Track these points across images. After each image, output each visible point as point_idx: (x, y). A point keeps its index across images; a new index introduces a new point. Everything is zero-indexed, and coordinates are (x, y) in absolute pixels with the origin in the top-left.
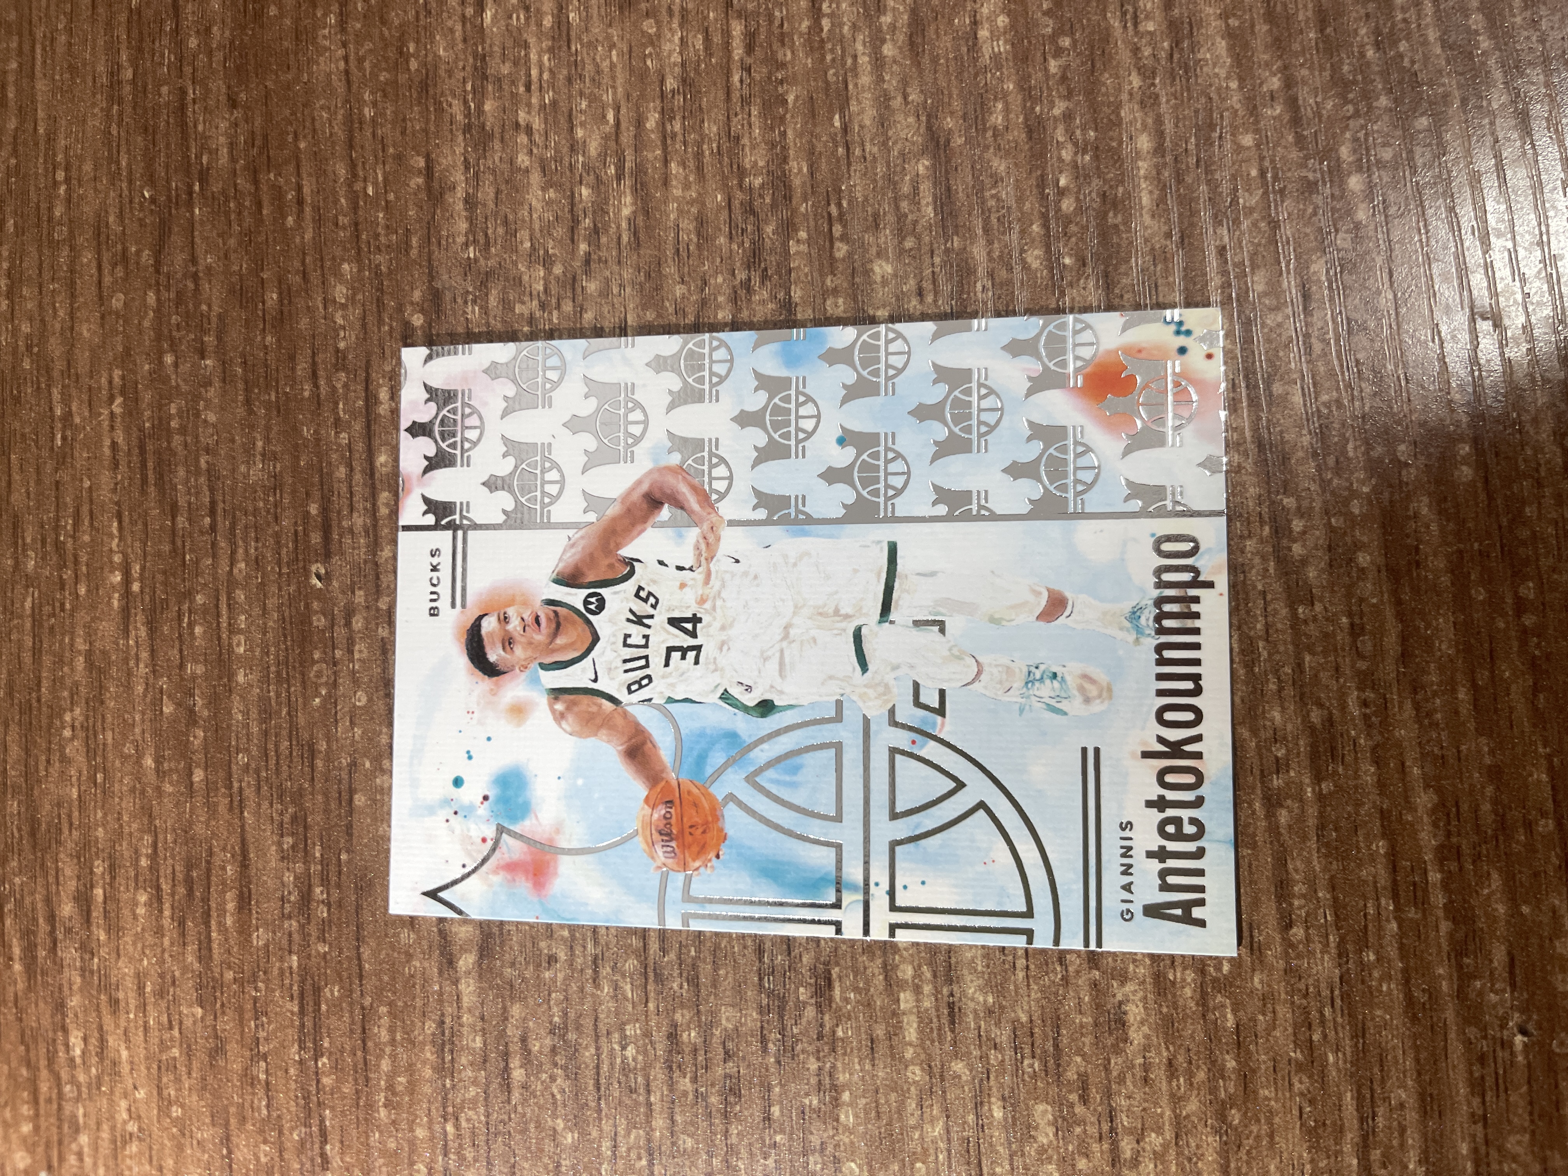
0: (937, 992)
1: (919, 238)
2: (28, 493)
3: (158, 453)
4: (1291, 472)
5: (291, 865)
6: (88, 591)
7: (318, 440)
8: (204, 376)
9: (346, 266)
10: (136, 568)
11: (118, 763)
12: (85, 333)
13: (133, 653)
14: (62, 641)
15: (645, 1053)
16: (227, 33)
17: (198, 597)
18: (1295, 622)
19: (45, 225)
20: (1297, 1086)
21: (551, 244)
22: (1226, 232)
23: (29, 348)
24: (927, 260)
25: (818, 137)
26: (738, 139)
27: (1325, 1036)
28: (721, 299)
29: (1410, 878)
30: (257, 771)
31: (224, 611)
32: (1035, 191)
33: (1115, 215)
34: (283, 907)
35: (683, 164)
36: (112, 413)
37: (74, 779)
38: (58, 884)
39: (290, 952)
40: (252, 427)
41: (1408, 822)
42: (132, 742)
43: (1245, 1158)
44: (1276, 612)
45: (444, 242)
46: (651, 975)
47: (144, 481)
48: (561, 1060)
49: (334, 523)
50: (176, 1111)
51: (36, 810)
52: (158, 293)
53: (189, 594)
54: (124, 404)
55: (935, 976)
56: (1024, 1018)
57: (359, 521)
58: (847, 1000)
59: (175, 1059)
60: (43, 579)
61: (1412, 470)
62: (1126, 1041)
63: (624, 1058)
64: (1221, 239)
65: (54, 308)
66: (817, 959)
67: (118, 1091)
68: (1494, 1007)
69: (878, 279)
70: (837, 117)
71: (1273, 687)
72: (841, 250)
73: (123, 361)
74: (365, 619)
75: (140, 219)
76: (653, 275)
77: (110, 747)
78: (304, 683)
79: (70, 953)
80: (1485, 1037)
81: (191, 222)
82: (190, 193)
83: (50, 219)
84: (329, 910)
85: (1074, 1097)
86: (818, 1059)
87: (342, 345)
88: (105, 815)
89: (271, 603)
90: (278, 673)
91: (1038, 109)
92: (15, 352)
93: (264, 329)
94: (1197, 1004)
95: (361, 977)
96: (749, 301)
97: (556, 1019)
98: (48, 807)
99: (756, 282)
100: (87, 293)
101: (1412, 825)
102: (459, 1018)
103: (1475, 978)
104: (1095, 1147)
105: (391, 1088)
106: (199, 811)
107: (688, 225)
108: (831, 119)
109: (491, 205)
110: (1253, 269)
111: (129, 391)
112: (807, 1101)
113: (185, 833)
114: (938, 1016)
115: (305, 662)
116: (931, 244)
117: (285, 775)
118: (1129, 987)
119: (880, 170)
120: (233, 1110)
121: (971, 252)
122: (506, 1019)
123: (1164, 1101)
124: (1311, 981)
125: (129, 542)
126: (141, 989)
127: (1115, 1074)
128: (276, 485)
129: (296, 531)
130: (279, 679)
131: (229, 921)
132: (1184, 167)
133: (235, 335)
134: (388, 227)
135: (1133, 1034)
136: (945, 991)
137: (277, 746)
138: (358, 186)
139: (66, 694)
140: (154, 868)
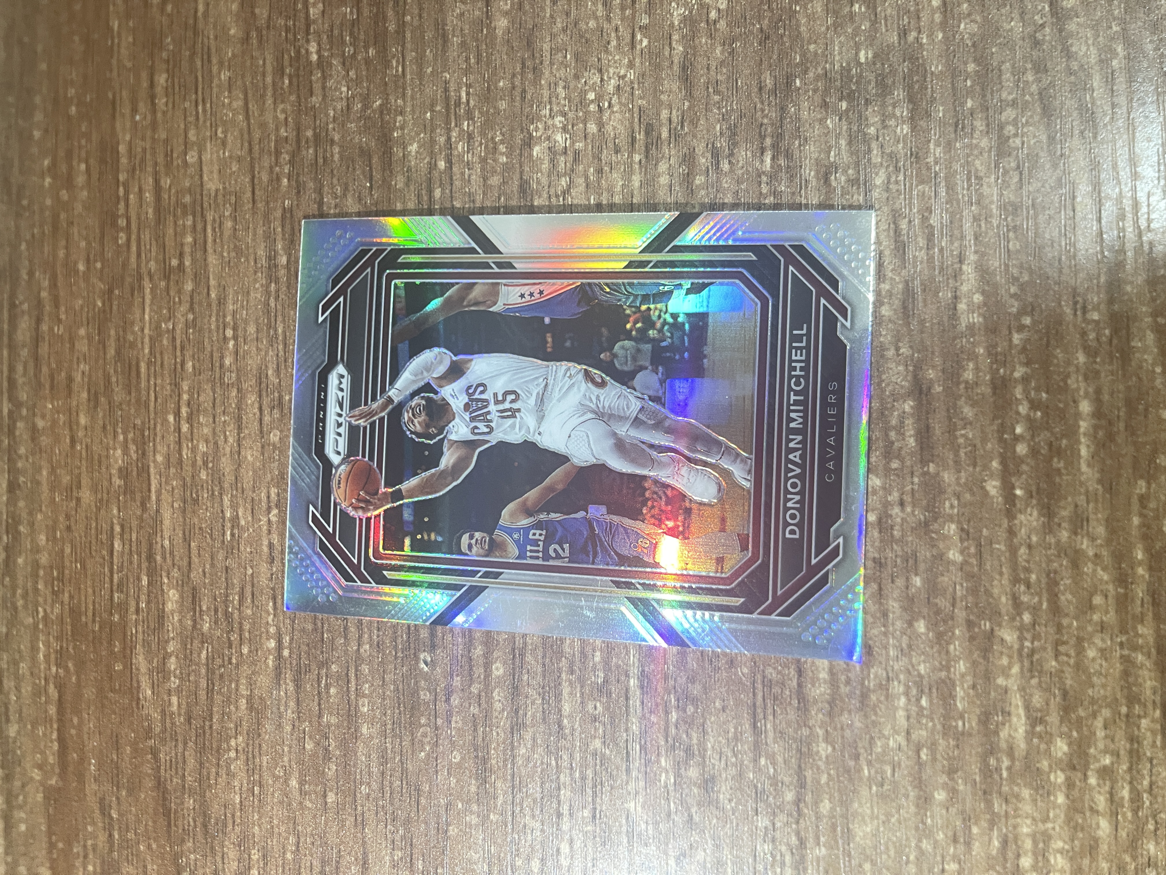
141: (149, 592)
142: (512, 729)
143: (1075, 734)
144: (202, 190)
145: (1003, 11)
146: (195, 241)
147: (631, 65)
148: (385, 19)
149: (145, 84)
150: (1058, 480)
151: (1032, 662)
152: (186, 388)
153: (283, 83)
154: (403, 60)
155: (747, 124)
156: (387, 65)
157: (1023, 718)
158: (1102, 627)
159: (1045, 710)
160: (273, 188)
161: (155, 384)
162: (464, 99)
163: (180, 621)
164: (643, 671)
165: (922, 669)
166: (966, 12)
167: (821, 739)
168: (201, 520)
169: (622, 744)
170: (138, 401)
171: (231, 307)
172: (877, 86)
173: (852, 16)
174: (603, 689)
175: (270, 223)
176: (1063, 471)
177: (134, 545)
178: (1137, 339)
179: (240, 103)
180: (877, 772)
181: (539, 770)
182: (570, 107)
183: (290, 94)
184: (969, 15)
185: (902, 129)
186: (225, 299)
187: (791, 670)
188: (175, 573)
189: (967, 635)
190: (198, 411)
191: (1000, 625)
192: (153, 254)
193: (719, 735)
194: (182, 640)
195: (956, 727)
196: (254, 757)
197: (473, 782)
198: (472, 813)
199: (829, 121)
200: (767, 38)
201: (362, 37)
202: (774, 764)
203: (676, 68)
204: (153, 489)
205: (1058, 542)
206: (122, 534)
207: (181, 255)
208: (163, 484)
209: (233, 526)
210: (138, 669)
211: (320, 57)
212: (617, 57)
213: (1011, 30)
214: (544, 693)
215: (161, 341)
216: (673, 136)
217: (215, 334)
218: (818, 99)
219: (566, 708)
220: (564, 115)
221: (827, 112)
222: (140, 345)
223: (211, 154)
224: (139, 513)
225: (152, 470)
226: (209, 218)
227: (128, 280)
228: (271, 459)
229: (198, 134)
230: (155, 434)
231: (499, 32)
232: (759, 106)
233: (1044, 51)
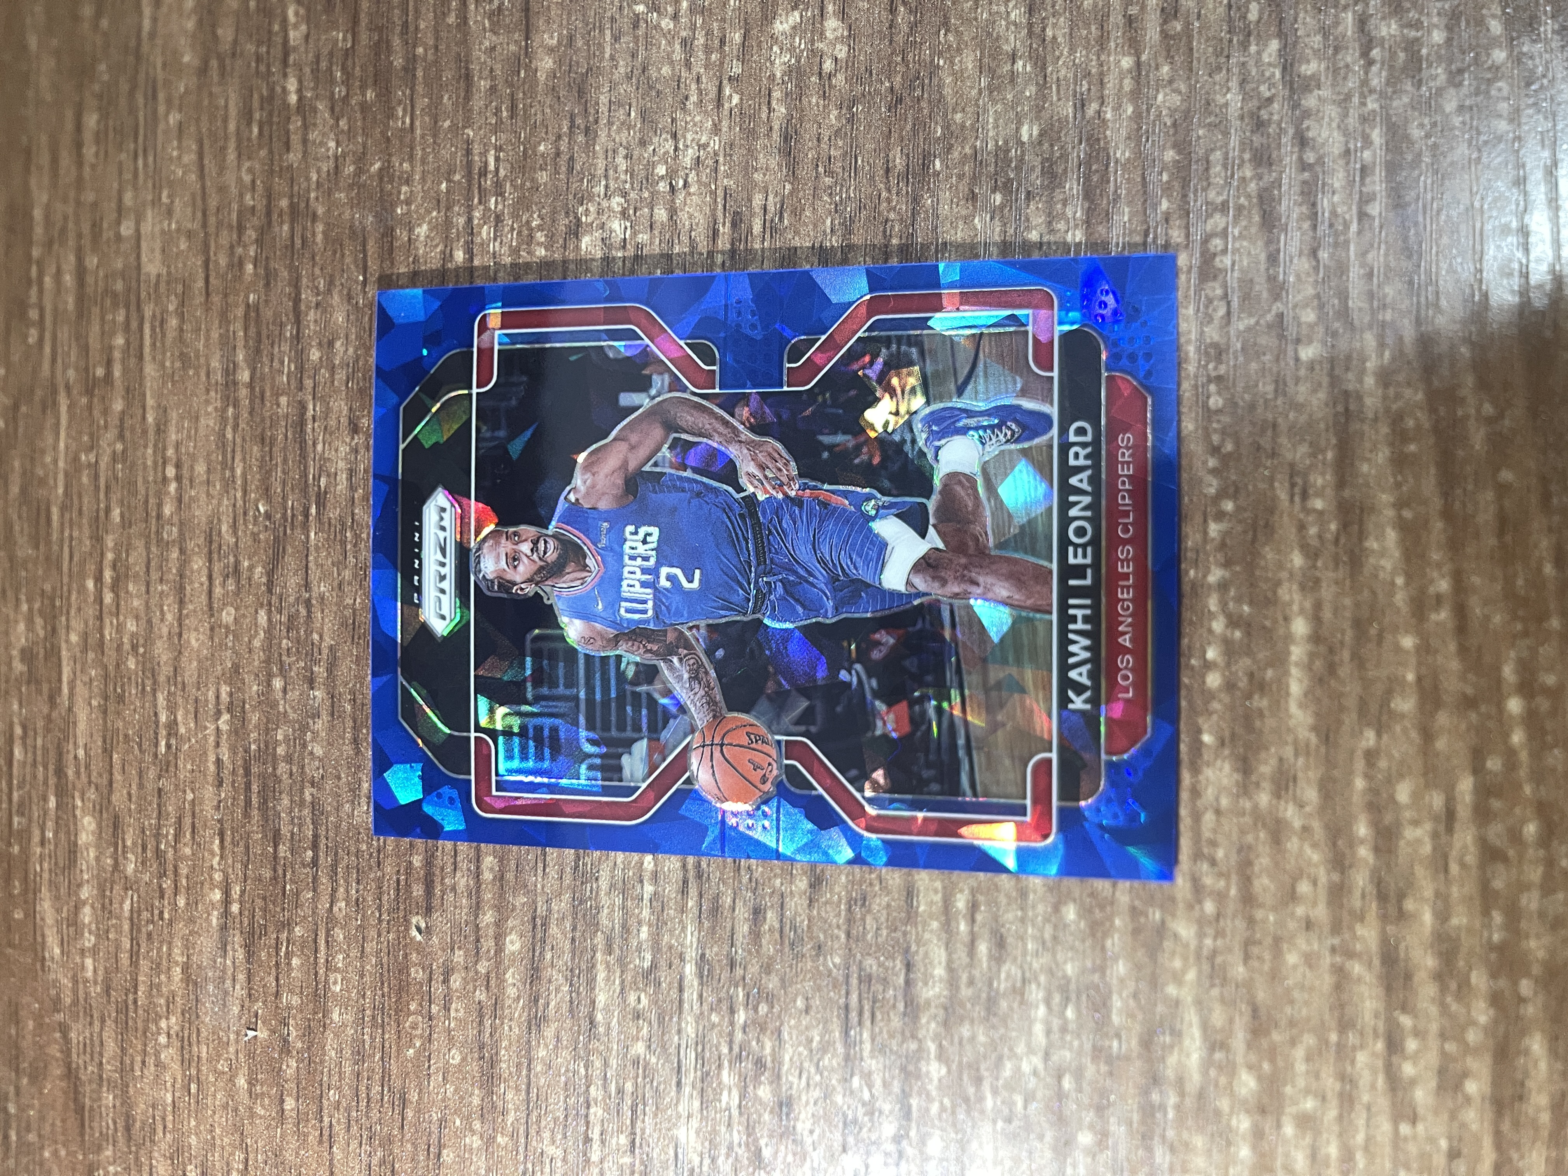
2: (129, 794)
3: (262, 776)
6: (188, 904)
8: (312, 707)
10: (236, 891)
11: (212, 1079)
12: (193, 642)
14: (159, 949)
16: (351, 350)
17: (297, 929)
19: (154, 521)
23: (134, 647)
30: (348, 1110)
37: (169, 1084)
42: (226, 1060)
47: (248, 803)
49: (437, 880)
52: (269, 612)
53: (288, 925)
54: (231, 723)
57: (463, 881)
65: (162, 611)
74: (464, 979)
75: (253, 533)
82: (306, 514)
83: (159, 516)
92: (119, 648)
100: (197, 603)
111: (237, 708)
115: (400, 1011)
125: (230, 861)
129: (398, 881)
130: (374, 1026)
139: (162, 1001)
141: (58, 818)
142: (529, 1023)
143: (1266, 1066)
144: (139, 274)
145: (1217, 78)
146: (128, 342)
147: (716, 129)
148: (389, 49)
149: (69, 126)
150: (1258, 724)
151: (1213, 967)
152: (110, 544)
153: (251, 132)
154: (413, 107)
155: (868, 218)
156: (390, 114)
157: (1198, 1043)
158: (1308, 925)
159: (1229, 1032)
160: (234, 276)
161: (71, 538)
162: (492, 166)
163: (97, 859)
164: (703, 955)
165: (1070, 969)
166: (1166, 78)
167: (932, 1056)
168: (127, 724)
169: (672, 1050)
170: (48, 559)
171: (174, 437)
172: (1043, 173)
173: (1013, 76)
174: (649, 975)
175: (229, 322)
176: (1266, 713)
177: (39, 752)
178: (1372, 538)
179: (193, 156)
180: (1003, 1102)
181: (563, 1078)
182: (632, 184)
183: (260, 147)
184: (1171, 82)
185: (1074, 235)
186: (165, 424)
187: (898, 962)
188: (92, 794)
189: (1130, 928)
190: (127, 576)
191: (1173, 915)
192: (73, 359)
193: (800, 1044)
194: (99, 884)
195: (1110, 1047)
196: (190, 1045)
197: (477, 1092)
198: (473, 1132)
199: (976, 220)
200: (900, 100)
201: (357, 71)
202: (870, 1087)
203: (775, 136)
204: (65, 679)
205: (1256, 807)
206: (24, 737)
207: (109, 363)
208: (78, 673)
209: (169, 734)
210: (43, 919)
211: (300, 99)
212: (698, 118)
213: (1226, 105)
214: (573, 976)
215: (80, 479)
216: (768, 231)
217: (152, 473)
218: (963, 187)
219: (601, 999)
220: (625, 195)
221: (975, 207)
222: (52, 482)
223: (153, 225)
224: (46, 710)
225: (64, 653)
226: (148, 313)
227: (39, 393)
228: (222, 646)
229: (135, 197)
230: (69, 605)
231: (541, 76)
232: (884, 194)
233: (1269, 135)
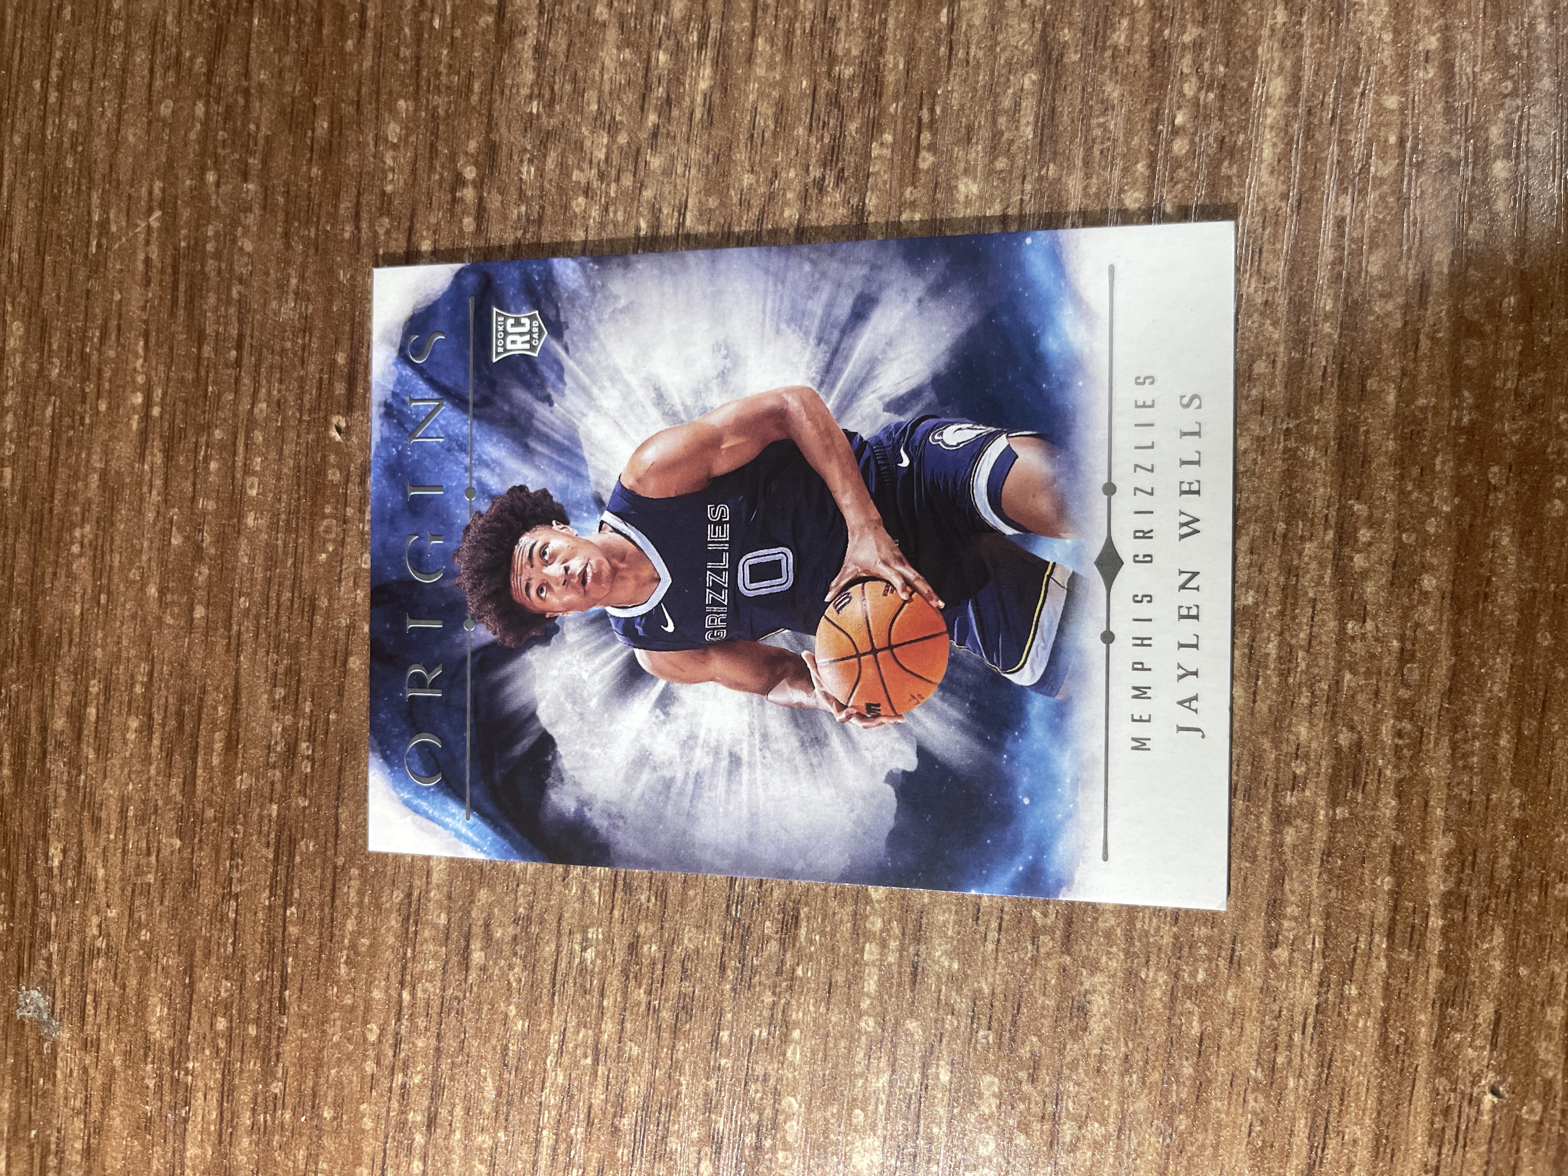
0: (902, 949)
1: (1012, 160)
4: (1369, 476)
5: (281, 717)
7: (354, 286)
9: (402, 103)
13: (147, 478)
15: (604, 958)
18: (1342, 638)
20: (1252, 1103)
21: (619, 109)
22: (1349, 201)
24: (1018, 186)
25: (921, 31)
26: (833, 21)
27: (1290, 1061)
28: (790, 195)
29: (1410, 920)
31: (241, 449)
32: (1147, 126)
33: (1230, 166)
34: (268, 755)
35: (771, 41)
36: (149, 226)
38: (53, 697)
39: (271, 801)
40: (288, 263)
41: (1420, 863)
43: (1185, 1163)
44: (1324, 622)
45: (507, 92)
46: (620, 883)
48: (521, 950)
50: (145, 935)
51: (38, 621)
55: (903, 934)
56: (986, 990)
58: (811, 942)
59: (149, 885)
60: (66, 389)
61: (1501, 496)
62: (1085, 1030)
63: (582, 961)
64: (1342, 209)
66: (788, 895)
67: (92, 907)
68: (1470, 1062)
69: (962, 198)
70: (945, 11)
71: (1305, 700)
72: (926, 160)
73: (165, 173)
76: (722, 159)
77: (116, 570)
78: (312, 535)
79: (58, 766)
80: (1455, 1090)
81: (249, 32)
84: (313, 767)
85: (1023, 1075)
86: (774, 993)
87: (389, 188)
88: (105, 637)
89: (288, 449)
90: (288, 522)
91: (1167, 32)
93: (311, 159)
94: (1164, 1007)
95: (337, 836)
96: (820, 202)
97: (521, 910)
98: (50, 619)
99: (830, 181)
101: (1423, 867)
102: (428, 892)
103: (1457, 1030)
104: (1036, 1126)
105: (353, 946)
106: (196, 648)
107: (766, 110)
108: (938, 13)
109: (562, 57)
110: (1371, 248)
112: (757, 1032)
113: (182, 668)
114: (900, 973)
116: (1025, 168)
117: (283, 626)
118: (1098, 978)
119: (982, 78)
120: (200, 943)
121: (1066, 184)
122: (472, 902)
123: (1113, 1095)
124: (1285, 1004)
126: (123, 812)
127: (1068, 1059)
128: (306, 329)
131: (215, 761)
132: (1316, 122)
133: (281, 160)
134: (450, 66)
135: (1093, 1024)
136: (912, 950)
137: (279, 596)
138: (424, 16)
140: (148, 697)
